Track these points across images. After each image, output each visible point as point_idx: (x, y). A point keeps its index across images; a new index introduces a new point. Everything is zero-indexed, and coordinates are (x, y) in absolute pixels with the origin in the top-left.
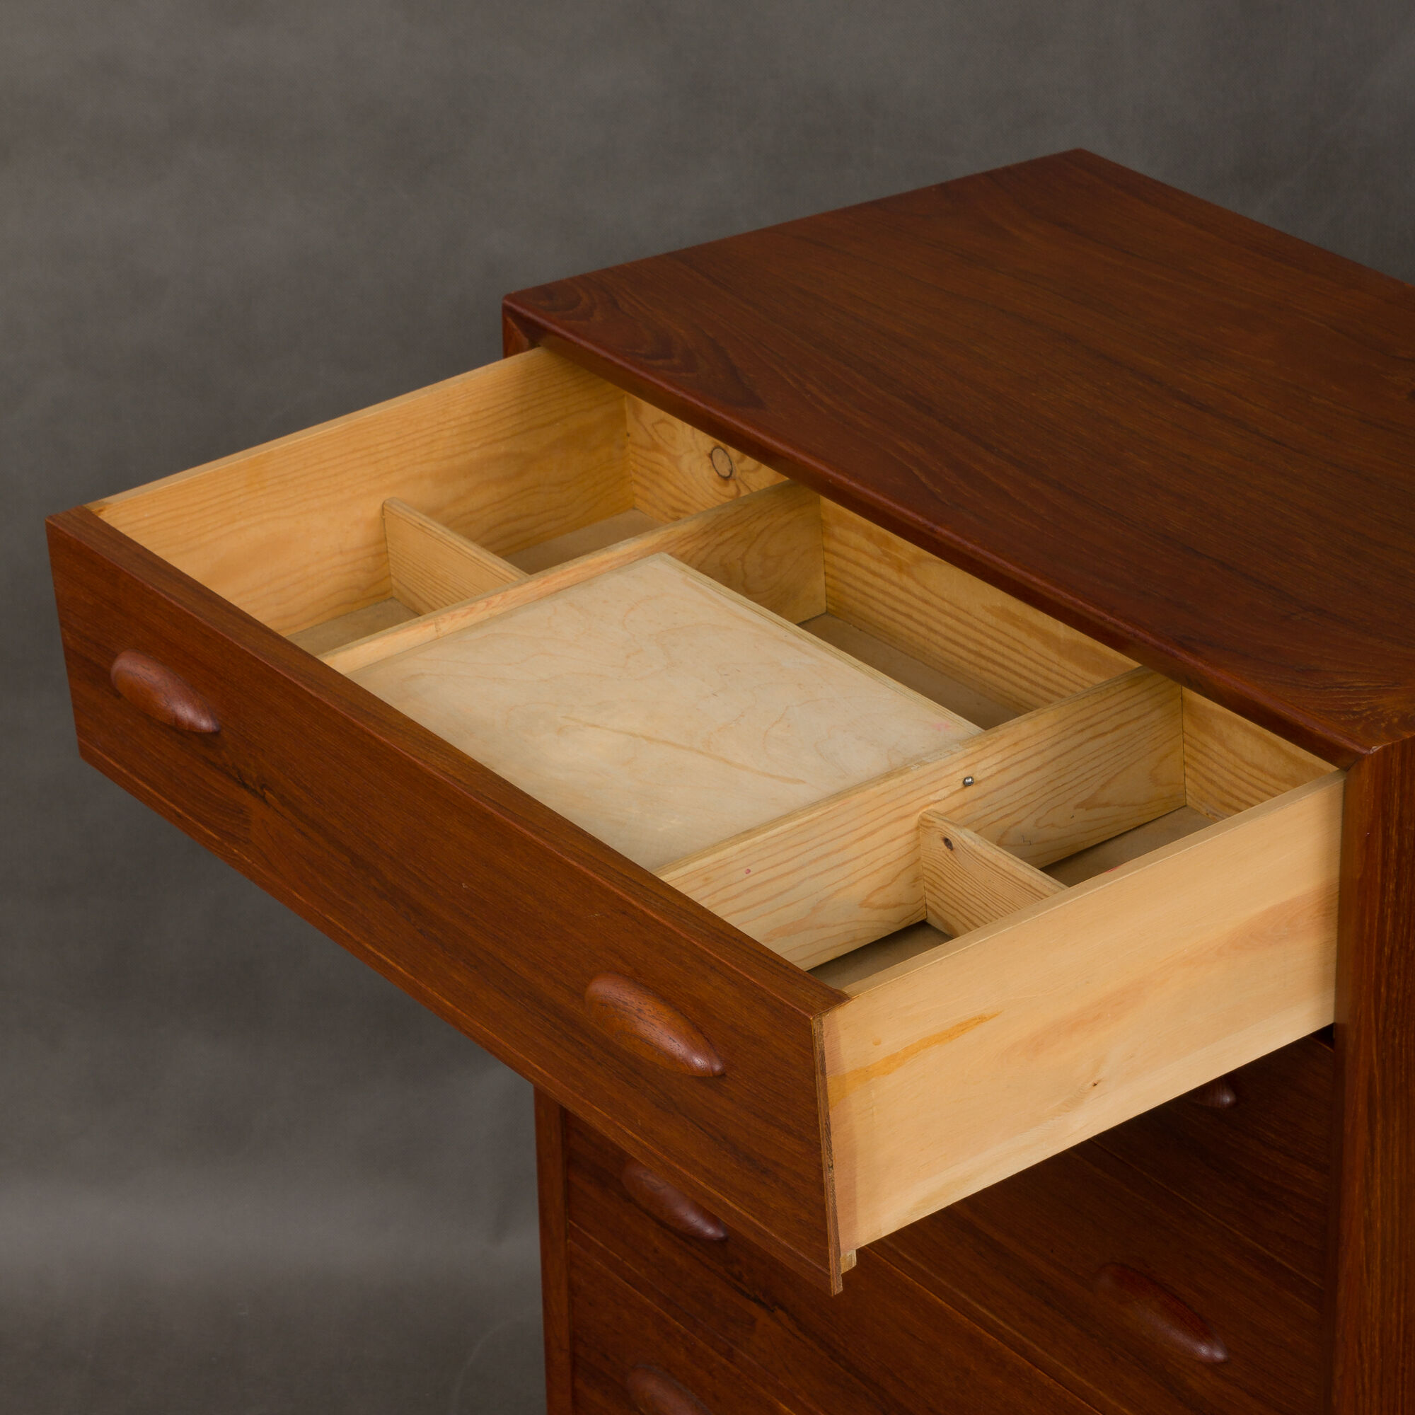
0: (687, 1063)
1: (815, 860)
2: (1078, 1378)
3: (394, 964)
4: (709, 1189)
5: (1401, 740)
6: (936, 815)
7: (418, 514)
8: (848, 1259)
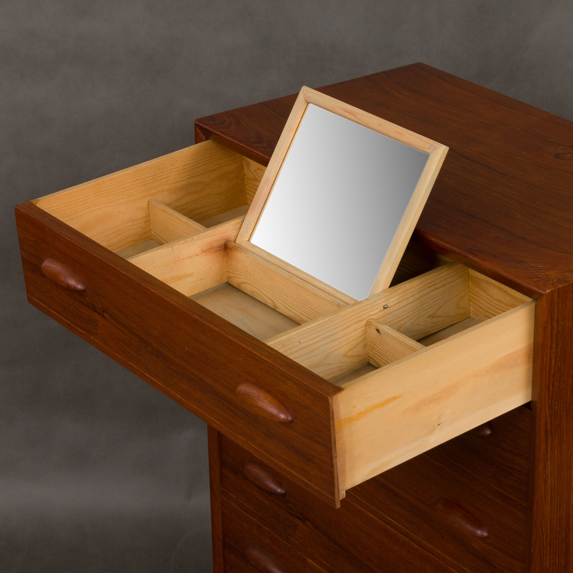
0: (278, 417)
1: (326, 338)
2: (428, 545)
3: (157, 382)
4: (286, 467)
5: (558, 288)
6: (373, 320)
7: (163, 205)
8: (342, 494)
